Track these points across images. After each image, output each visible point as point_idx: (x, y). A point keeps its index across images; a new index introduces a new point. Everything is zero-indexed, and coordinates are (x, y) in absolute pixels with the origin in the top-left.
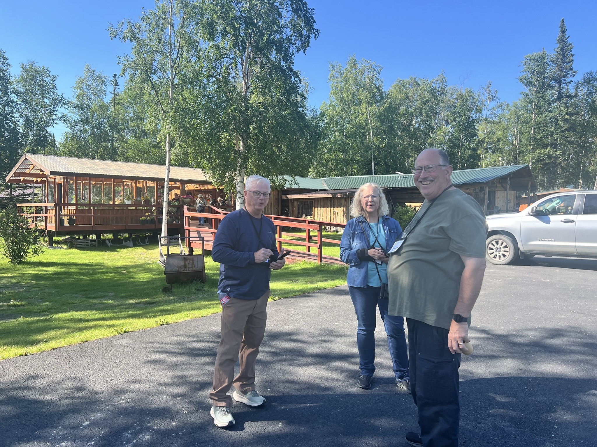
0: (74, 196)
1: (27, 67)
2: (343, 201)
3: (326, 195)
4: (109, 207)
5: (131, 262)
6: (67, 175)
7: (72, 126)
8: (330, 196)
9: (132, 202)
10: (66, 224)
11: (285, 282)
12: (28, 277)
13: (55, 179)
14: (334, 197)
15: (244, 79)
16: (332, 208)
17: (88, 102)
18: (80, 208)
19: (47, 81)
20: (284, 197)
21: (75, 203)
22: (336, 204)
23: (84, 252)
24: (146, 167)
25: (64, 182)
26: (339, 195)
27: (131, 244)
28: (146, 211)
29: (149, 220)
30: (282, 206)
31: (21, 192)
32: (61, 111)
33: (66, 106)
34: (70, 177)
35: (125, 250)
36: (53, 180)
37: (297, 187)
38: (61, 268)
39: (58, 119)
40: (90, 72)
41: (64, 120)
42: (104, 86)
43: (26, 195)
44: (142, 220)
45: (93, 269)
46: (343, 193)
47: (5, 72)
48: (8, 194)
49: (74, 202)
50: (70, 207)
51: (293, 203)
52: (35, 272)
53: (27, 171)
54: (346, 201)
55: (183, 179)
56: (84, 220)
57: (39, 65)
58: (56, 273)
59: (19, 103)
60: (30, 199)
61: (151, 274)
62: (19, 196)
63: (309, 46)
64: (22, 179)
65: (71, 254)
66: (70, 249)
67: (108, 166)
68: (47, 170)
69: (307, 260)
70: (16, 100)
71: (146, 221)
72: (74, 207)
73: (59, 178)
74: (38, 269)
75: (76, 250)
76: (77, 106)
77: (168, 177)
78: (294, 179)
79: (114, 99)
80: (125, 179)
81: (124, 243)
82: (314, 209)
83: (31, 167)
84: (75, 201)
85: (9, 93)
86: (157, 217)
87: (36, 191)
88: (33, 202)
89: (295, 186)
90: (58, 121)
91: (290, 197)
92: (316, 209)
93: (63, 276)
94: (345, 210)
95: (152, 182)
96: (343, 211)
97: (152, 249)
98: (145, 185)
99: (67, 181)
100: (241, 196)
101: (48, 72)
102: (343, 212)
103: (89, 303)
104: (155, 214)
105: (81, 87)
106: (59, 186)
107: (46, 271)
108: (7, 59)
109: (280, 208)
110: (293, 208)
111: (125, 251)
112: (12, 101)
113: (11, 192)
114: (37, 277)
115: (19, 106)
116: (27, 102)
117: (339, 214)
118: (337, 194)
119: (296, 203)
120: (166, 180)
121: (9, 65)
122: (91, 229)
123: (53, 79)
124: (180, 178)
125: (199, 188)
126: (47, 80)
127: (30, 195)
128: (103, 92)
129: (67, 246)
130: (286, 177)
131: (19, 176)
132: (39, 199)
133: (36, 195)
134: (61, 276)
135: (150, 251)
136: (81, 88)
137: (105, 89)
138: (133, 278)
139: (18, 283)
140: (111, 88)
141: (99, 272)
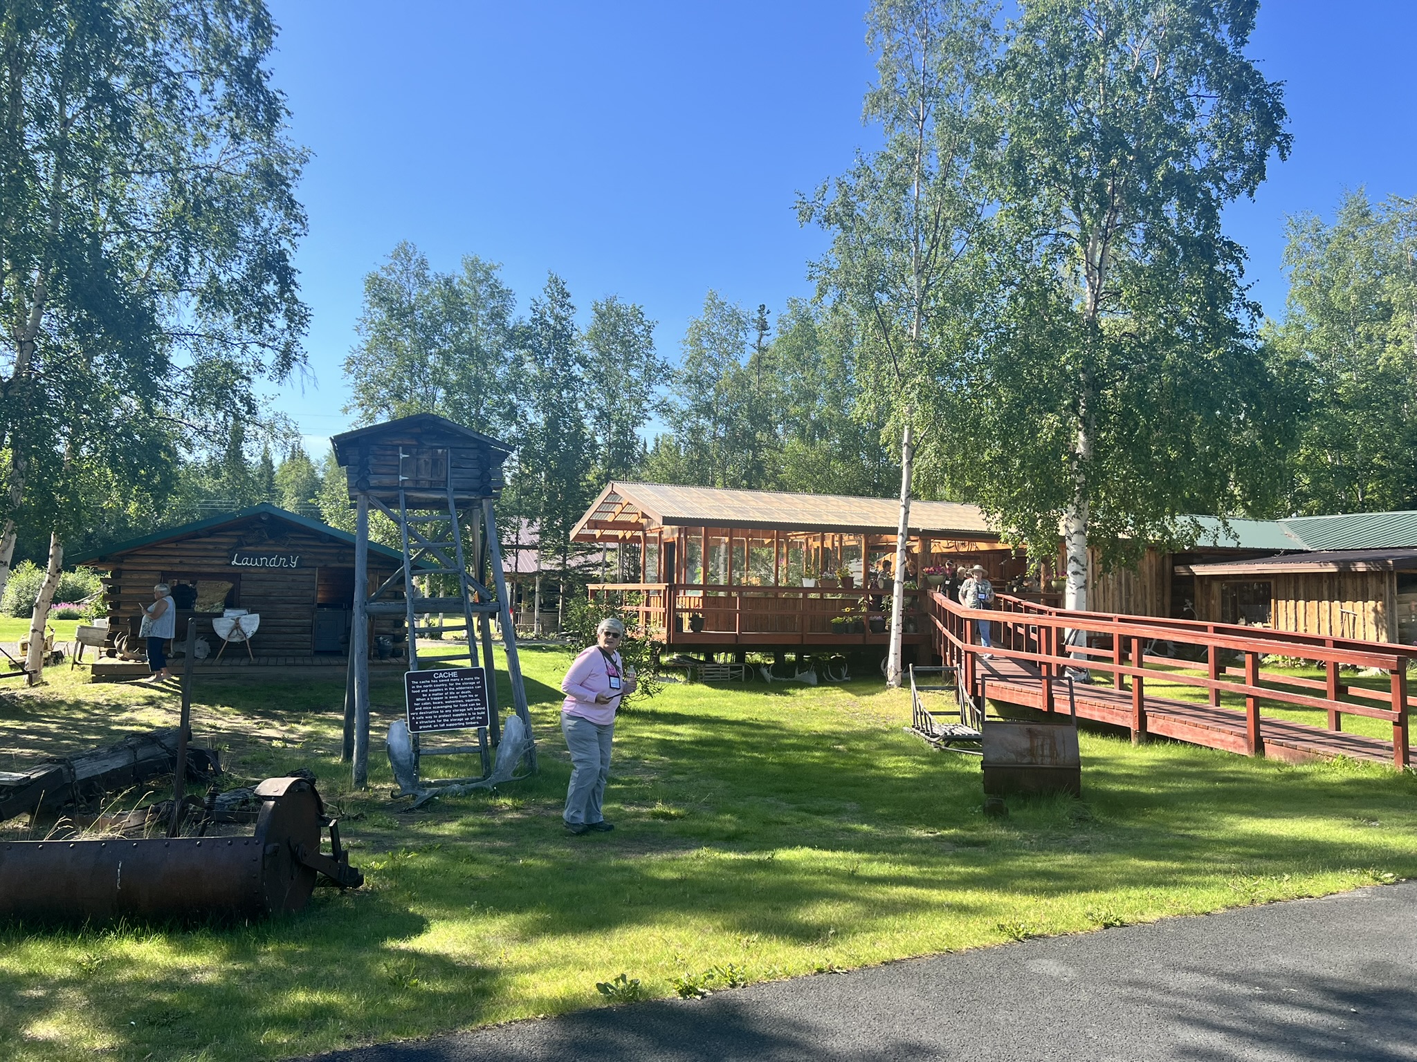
0: (700, 569)
1: (604, 307)
2: (1372, 583)
3: (1316, 566)
4: (766, 594)
5: (837, 723)
6: (686, 525)
7: (678, 422)
8: (1332, 568)
9: (816, 583)
10: (686, 629)
11: (1332, 821)
12: (650, 745)
13: (661, 533)
14: (1345, 572)
15: (1088, 279)
16: (1337, 602)
17: (710, 370)
18: (711, 594)
19: (636, 333)
20: (1181, 571)
21: (701, 583)
22: (1350, 589)
23: (723, 692)
24: (841, 503)
25: (679, 539)
26: (1361, 567)
27: (813, 678)
28: (844, 603)
29: (851, 623)
30: (1174, 593)
31: (581, 560)
32: (661, 391)
33: (669, 382)
34: (693, 529)
35: (804, 691)
36: (657, 535)
37: (1231, 544)
38: (703, 729)
39: (653, 408)
40: (716, 305)
41: (664, 411)
42: (741, 334)
43: (589, 566)
44: (836, 624)
45: (767, 736)
46: (1376, 560)
47: (564, 323)
48: (559, 564)
49: (699, 580)
50: (690, 593)
51: (1209, 586)
52: (658, 736)
53: (610, 518)
54: (1382, 582)
55: (927, 528)
56: (717, 622)
57: (626, 302)
58: (700, 742)
59: (585, 380)
60: (597, 573)
61: (914, 760)
62: (579, 567)
63: (1264, 178)
64: (597, 533)
65: (699, 695)
66: (691, 683)
67: (742, 501)
68: (655, 513)
69: (1350, 755)
70: (581, 375)
71: (843, 627)
72: (700, 593)
73: (670, 531)
74: (658, 727)
75: (705, 687)
76: (688, 380)
77: (905, 524)
78: (1226, 524)
79: (759, 359)
80: (790, 531)
81: (797, 674)
82: (1276, 603)
83: (618, 509)
84: (702, 579)
85: (571, 363)
86: (868, 617)
87: (609, 557)
88: (602, 581)
89: (1224, 542)
90: (651, 414)
91: (1199, 570)
92: (1282, 603)
93: (718, 749)
94: (1379, 608)
95: (852, 537)
96: (1375, 610)
97: (869, 694)
98: (837, 544)
99: (685, 537)
100: (1079, 569)
101: (640, 316)
102: (1373, 614)
103: (820, 826)
104: (864, 610)
105: (699, 339)
106: (670, 547)
107: (678, 734)
108: (568, 296)
109: (1167, 600)
110: (1208, 601)
111: (805, 694)
112: (574, 379)
113: (565, 560)
114: (665, 747)
115: (586, 386)
116: (600, 378)
117: (1359, 620)
118: (1354, 562)
119: (1216, 587)
120: (900, 531)
121: (572, 307)
122: (733, 642)
123: (648, 330)
124: (921, 527)
125: (953, 550)
126: (636, 331)
127: (596, 566)
128: (740, 346)
129: (686, 676)
130: (1203, 521)
131: (596, 528)
132: (612, 573)
133: (608, 565)
134: (712, 749)
135: (866, 698)
136: (697, 342)
137: (744, 339)
138: (872, 767)
139: (635, 758)
140: (753, 336)
141: (787, 745)
